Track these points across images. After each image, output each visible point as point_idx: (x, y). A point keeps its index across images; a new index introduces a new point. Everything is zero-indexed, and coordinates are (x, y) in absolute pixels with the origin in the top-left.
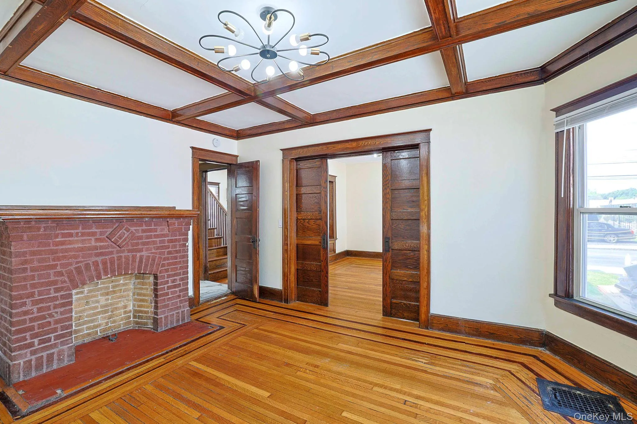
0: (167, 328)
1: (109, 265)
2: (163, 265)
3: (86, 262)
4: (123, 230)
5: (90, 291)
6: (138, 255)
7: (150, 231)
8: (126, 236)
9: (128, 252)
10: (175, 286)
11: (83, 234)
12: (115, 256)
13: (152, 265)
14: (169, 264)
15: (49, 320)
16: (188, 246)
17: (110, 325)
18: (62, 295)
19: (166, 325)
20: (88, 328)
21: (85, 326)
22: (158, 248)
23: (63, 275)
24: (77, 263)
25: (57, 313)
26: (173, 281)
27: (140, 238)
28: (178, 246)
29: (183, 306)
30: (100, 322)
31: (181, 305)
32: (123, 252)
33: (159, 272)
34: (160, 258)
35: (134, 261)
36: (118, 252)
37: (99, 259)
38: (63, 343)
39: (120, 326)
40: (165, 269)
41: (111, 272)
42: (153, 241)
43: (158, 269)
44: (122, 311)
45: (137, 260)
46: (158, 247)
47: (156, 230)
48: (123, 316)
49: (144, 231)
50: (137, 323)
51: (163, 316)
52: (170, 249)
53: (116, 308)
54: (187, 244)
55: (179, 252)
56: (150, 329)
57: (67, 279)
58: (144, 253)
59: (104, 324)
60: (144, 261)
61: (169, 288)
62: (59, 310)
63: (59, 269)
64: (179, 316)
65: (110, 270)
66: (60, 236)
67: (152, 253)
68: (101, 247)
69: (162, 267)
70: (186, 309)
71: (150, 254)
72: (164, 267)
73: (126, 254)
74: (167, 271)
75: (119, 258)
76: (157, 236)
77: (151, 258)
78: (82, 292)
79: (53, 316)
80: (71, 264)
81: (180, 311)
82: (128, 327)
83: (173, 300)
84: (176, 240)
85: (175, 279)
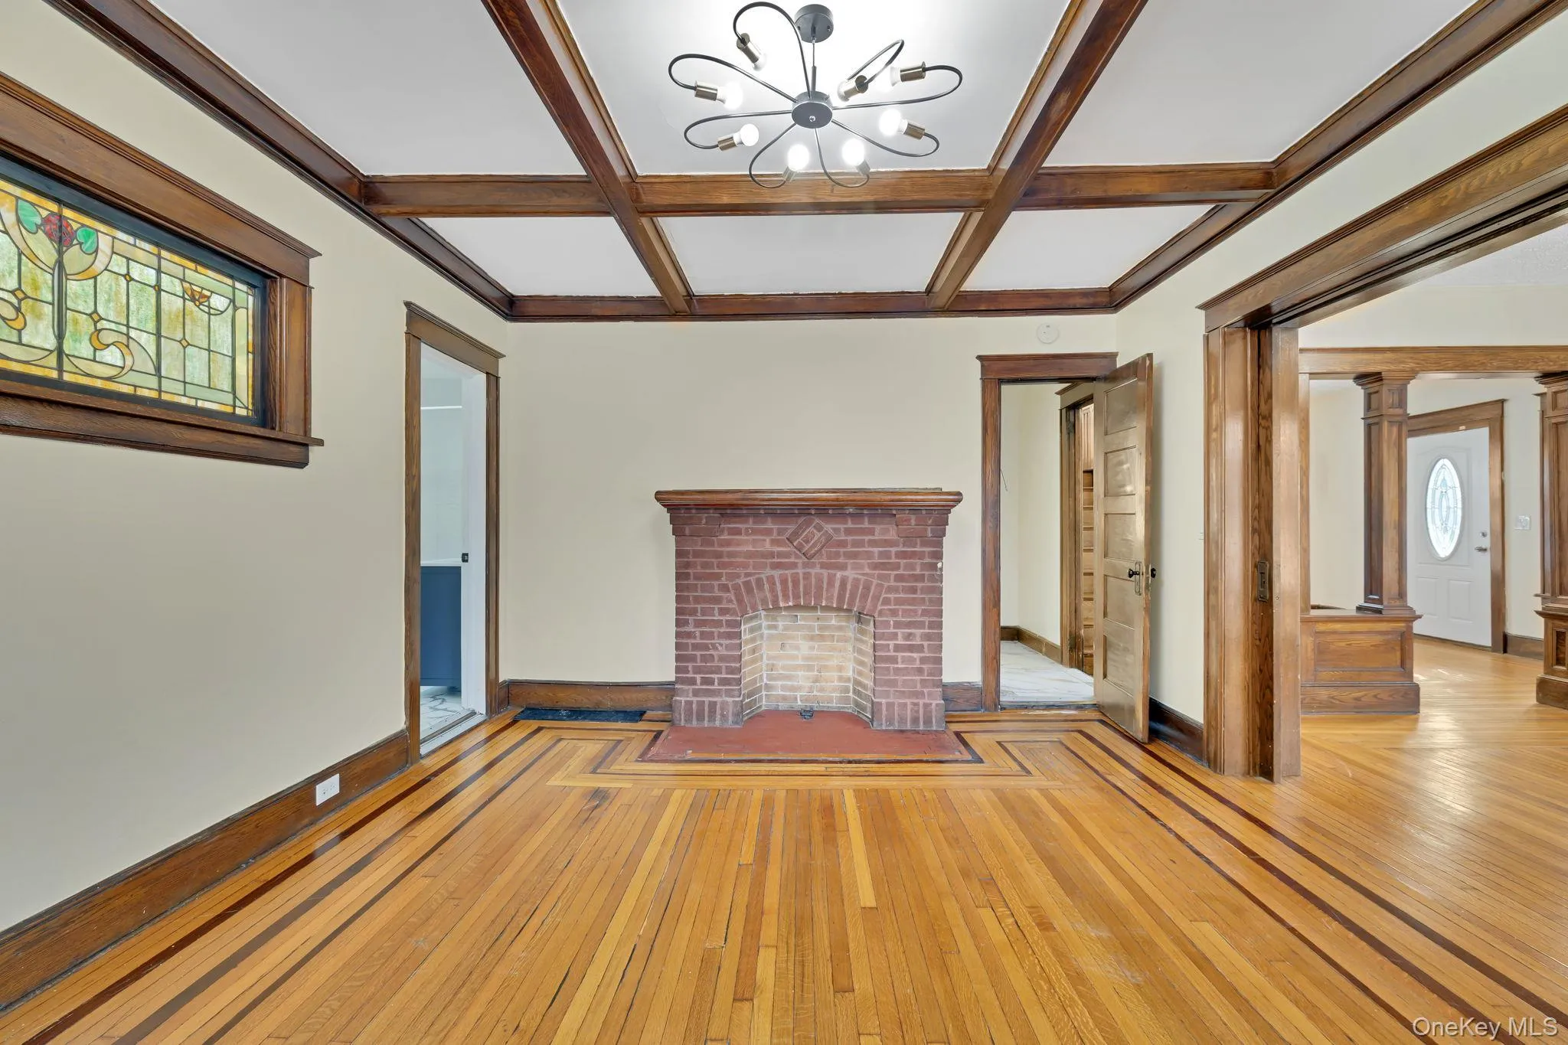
0: (891, 728)
1: (790, 584)
2: (887, 601)
3: (757, 576)
4: (811, 529)
5: (786, 628)
6: (839, 574)
7: (863, 531)
8: (816, 538)
9: (821, 568)
10: (911, 648)
11: (755, 532)
12: (800, 571)
13: (864, 597)
14: (898, 602)
15: (711, 652)
16: (941, 569)
17: (815, 693)
18: (727, 621)
19: (890, 721)
20: (783, 688)
21: (780, 683)
22: (875, 567)
23: (728, 591)
24: (747, 575)
25: (721, 645)
26: (909, 636)
27: (842, 544)
28: (918, 568)
29: (930, 694)
30: (800, 683)
31: (925, 690)
32: (813, 566)
33: (877, 611)
34: (879, 586)
35: (831, 583)
36: (805, 565)
37: (776, 573)
38: (729, 693)
39: (830, 700)
40: (890, 610)
41: (793, 598)
42: (866, 552)
43: (875, 607)
44: (836, 674)
45: (837, 584)
46: (876, 563)
47: (871, 532)
48: (836, 683)
49: (848, 532)
50: (857, 704)
51: (883, 701)
52: (901, 572)
53: (825, 667)
54: (939, 565)
55: (920, 578)
56: (866, 719)
57: (733, 598)
58: (850, 574)
59: (807, 689)
60: (849, 587)
61: (897, 648)
62: (725, 642)
63: (724, 580)
64: (918, 712)
65: (793, 594)
66: (726, 532)
67: (863, 574)
68: (780, 555)
69: (883, 604)
70: (934, 703)
71: (860, 577)
72: (889, 604)
73: (817, 570)
74: (894, 613)
75: (807, 576)
76: (873, 543)
77: (862, 582)
78: (775, 627)
79: (717, 649)
80: (738, 576)
81: (921, 702)
82: (844, 707)
83: (906, 676)
84: (913, 555)
85: (910, 634)
